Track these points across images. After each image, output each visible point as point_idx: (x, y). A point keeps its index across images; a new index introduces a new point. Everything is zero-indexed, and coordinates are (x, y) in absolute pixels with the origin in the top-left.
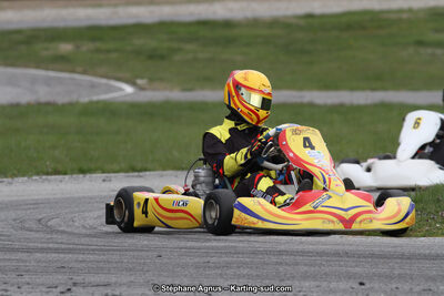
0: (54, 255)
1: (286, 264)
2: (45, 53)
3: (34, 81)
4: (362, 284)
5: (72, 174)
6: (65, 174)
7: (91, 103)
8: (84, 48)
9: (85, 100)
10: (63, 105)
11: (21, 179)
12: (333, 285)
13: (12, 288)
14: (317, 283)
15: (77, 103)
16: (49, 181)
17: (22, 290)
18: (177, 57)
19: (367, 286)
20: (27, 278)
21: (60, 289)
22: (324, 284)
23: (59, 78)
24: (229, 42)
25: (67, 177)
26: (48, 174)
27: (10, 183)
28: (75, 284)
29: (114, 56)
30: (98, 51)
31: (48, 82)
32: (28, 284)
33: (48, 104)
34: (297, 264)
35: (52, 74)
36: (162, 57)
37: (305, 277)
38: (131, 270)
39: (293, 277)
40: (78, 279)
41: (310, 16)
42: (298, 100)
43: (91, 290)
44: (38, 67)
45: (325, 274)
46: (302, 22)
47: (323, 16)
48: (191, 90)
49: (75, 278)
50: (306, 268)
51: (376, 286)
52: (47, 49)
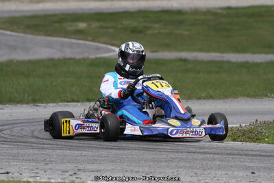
0: (68, 152)
1: (208, 160)
2: (70, 28)
3: (63, 45)
4: (253, 173)
5: (83, 102)
6: (78, 102)
7: (96, 58)
8: (93, 26)
9: (92, 57)
10: (80, 60)
11: (51, 105)
12: (236, 173)
13: (40, 172)
14: (227, 172)
15: (88, 58)
16: (69, 106)
17: (47, 173)
18: (150, 32)
19: (257, 174)
20: (50, 166)
21: (70, 173)
22: (230, 173)
23: (79, 44)
24: (181, 23)
25: (79, 104)
26: (67, 102)
27: (45, 107)
28: (79, 170)
29: (111, 30)
30: (102, 27)
31: (71, 46)
32: (51, 169)
33: (71, 59)
34: (215, 160)
35: (74, 41)
36: (140, 32)
37: (219, 168)
38: (113, 162)
39: (212, 168)
40: (81, 167)
41: (229, 8)
42: (221, 59)
43: (88, 174)
44: (65, 37)
45: (231, 166)
46: (224, 12)
47: (237, 8)
48: (156, 51)
49: (79, 166)
50: (220, 163)
51: (262, 174)
52: (71, 26)
